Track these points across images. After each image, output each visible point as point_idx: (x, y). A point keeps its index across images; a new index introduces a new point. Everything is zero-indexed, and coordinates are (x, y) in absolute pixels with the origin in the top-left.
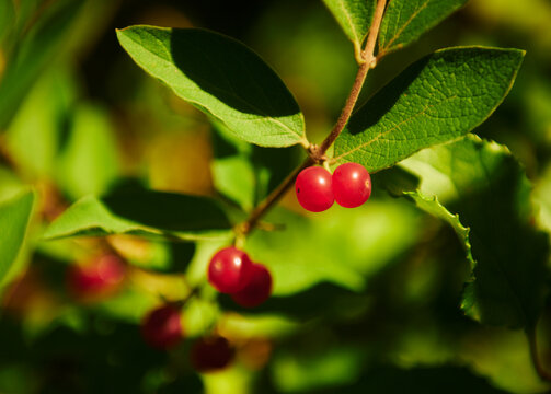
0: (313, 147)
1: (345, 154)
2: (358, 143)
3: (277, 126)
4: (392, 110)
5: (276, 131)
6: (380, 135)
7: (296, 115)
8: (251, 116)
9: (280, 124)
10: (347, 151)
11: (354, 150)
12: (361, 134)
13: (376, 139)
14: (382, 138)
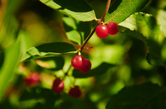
0: (98, 20)
1: (108, 21)
2: (112, 16)
3: (87, 15)
4: (120, 5)
5: (87, 16)
6: (118, 13)
7: (92, 11)
8: (79, 13)
9: (88, 14)
10: (109, 19)
11: (111, 19)
12: (112, 14)
13: (117, 14)
14: (119, 14)
